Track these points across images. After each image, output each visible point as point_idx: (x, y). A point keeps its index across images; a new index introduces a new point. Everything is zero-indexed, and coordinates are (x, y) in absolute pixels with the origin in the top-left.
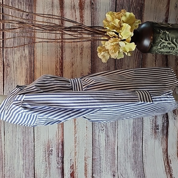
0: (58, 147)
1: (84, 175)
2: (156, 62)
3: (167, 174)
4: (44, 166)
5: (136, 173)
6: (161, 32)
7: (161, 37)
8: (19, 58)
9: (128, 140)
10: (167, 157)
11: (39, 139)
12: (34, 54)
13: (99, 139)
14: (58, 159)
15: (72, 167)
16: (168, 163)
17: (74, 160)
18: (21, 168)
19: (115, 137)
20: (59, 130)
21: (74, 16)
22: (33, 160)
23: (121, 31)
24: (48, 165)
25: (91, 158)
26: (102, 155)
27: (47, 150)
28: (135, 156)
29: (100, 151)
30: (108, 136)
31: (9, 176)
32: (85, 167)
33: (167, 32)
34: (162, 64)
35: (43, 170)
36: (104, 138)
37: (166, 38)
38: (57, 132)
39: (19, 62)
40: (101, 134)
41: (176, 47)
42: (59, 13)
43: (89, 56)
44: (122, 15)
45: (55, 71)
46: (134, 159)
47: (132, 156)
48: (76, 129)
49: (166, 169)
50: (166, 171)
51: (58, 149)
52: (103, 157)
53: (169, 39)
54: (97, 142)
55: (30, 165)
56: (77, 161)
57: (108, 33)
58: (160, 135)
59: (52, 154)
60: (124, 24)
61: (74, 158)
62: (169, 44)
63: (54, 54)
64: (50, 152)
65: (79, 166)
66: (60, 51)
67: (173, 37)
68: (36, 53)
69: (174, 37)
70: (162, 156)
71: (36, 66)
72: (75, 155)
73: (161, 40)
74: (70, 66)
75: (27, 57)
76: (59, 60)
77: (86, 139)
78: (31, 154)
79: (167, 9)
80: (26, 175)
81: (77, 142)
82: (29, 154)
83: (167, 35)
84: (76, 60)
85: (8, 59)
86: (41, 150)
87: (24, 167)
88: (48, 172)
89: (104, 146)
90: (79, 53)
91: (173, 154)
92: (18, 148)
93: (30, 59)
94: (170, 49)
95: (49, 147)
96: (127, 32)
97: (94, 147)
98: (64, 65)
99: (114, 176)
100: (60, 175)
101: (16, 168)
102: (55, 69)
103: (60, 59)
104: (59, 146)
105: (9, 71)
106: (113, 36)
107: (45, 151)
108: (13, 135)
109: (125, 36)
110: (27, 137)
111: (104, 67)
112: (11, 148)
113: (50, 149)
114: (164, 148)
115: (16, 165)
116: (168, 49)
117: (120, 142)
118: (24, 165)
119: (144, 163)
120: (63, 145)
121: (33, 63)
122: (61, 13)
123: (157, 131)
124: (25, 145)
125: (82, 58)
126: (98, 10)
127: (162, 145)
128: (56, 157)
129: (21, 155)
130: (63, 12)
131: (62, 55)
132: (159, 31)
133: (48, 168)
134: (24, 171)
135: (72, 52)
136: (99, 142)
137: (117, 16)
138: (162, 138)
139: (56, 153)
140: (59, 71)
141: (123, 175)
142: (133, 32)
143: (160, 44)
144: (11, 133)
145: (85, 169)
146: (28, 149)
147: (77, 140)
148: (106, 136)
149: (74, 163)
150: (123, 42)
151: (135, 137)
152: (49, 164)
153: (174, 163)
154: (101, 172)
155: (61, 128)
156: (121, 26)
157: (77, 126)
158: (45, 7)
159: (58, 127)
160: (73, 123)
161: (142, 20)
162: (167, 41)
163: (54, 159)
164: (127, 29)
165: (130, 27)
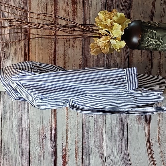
0: (51, 133)
1: (75, 157)
2: (141, 54)
3: (149, 155)
4: (38, 150)
5: (121, 154)
6: (148, 31)
7: (148, 36)
8: (15, 50)
9: (115, 125)
10: (149, 140)
11: (33, 125)
12: (29, 46)
13: (88, 125)
14: (51, 143)
15: (64, 150)
16: (150, 145)
17: (66, 144)
18: (18, 151)
19: (103, 123)
20: (52, 116)
21: (67, 11)
22: (29, 144)
23: (112, 30)
24: (42, 149)
25: (81, 142)
26: (91, 139)
27: (41, 135)
28: (121, 139)
29: (89, 135)
30: (97, 122)
31: (7, 159)
32: (76, 149)
33: (154, 31)
34: (147, 56)
35: (37, 153)
36: (93, 124)
37: (153, 37)
38: (51, 118)
39: (14, 53)
40: (91, 121)
41: (162, 45)
42: (52, 7)
43: (81, 49)
44: (114, 15)
45: (48, 62)
46: (120, 142)
47: (118, 139)
48: (68, 115)
49: (148, 151)
50: (148, 153)
51: (51, 134)
52: (92, 141)
53: (156, 38)
54: (87, 128)
55: (25, 149)
56: (68, 144)
57: (101, 32)
58: (143, 121)
59: (46, 139)
60: (115, 24)
61: (66, 142)
62: (156, 42)
63: (48, 46)
64: (44, 137)
65: (70, 149)
66: (54, 43)
67: (159, 36)
68: (31, 46)
69: (161, 36)
70: (145, 139)
71: (30, 57)
72: (67, 139)
73: (148, 39)
74: (63, 58)
75: (22, 49)
76: (52, 53)
77: (76, 125)
78: (26, 139)
79: (153, 5)
80: (22, 158)
81: (68, 128)
82: (25, 139)
83: (154, 34)
84: (68, 52)
85: (4, 51)
86: (36, 135)
87: (20, 151)
88: (42, 155)
89: (93, 131)
90: (71, 46)
91: (154, 138)
92: (14, 133)
93: (25, 51)
94: (156, 46)
95: (43, 132)
96: (118, 31)
97: (84, 132)
98: (57, 56)
99: (102, 157)
100: (53, 158)
101: (12, 152)
102: (48, 60)
103: (54, 51)
104: (52, 131)
105: (5, 62)
106: (105, 34)
107: (40, 135)
108: (10, 122)
109: (116, 34)
110: (22, 123)
111: (94, 59)
112: (8, 133)
113: (44, 134)
114: (146, 132)
115: (12, 149)
116: (154, 46)
117: (108, 127)
118: (20, 149)
119: (128, 146)
120: (56, 131)
121: (28, 55)
122: (54, 7)
123: (141, 117)
124: (21, 131)
125: (74, 50)
126: (89, 5)
127: (145, 130)
128: (50, 141)
129: (17, 140)
130: (56, 7)
131: (55, 47)
132: (147, 30)
133: (42, 151)
134: (20, 154)
135: (65, 45)
136: (88, 127)
137: (109, 16)
138: (146, 123)
139: (50, 137)
140: (52, 63)
141: (110, 157)
142: (123, 31)
143: (147, 42)
144: (8, 120)
145: (76, 152)
146: (23, 134)
147: (69, 125)
148: (95, 122)
149: (66, 146)
150: (114, 40)
151: (121, 123)
152: (43, 147)
153: (155, 145)
154: (90, 154)
155: (54, 115)
156: (113, 26)
157: (69, 113)
158: (40, 2)
159: (52, 114)
160: (66, 110)
161: (130, 15)
162: (154, 39)
163: (47, 143)
164: (118, 28)
165: (121, 27)
